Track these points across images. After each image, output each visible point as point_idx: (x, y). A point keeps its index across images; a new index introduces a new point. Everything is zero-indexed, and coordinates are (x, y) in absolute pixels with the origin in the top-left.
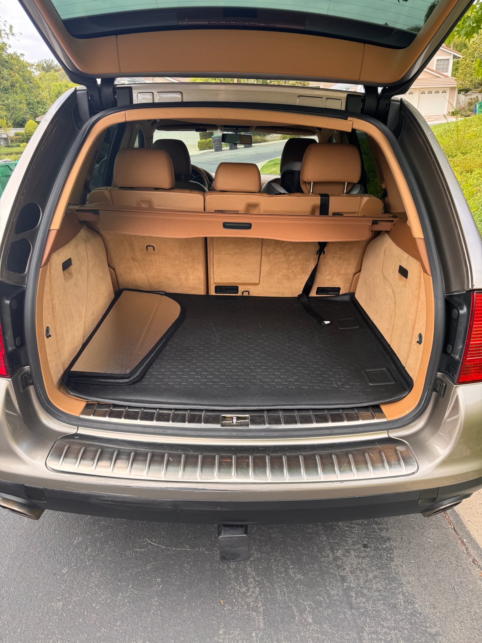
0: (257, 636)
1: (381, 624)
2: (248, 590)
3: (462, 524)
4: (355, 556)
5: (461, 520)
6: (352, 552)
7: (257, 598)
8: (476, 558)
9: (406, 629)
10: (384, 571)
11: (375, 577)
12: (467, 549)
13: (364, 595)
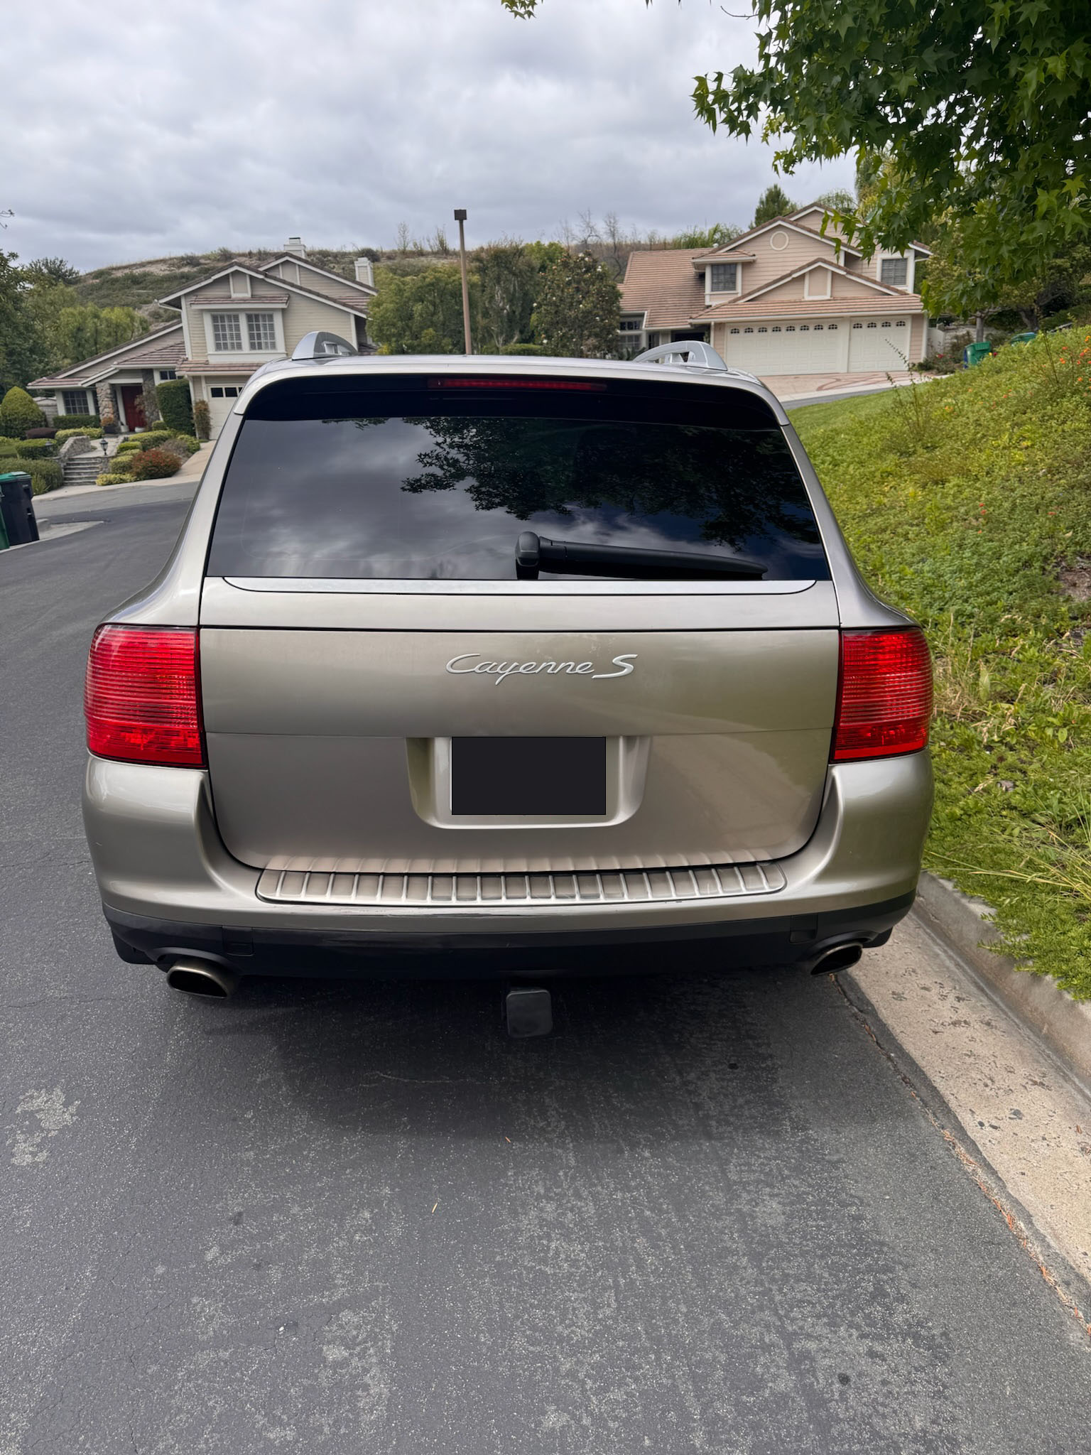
0: (566, 1174)
1: (755, 1155)
2: (549, 1124)
3: (891, 1034)
4: (717, 1079)
5: (888, 1030)
6: (713, 1075)
7: (563, 1133)
8: (907, 1076)
9: (794, 1158)
10: (762, 1095)
11: (747, 1102)
12: (895, 1066)
13: (728, 1123)
